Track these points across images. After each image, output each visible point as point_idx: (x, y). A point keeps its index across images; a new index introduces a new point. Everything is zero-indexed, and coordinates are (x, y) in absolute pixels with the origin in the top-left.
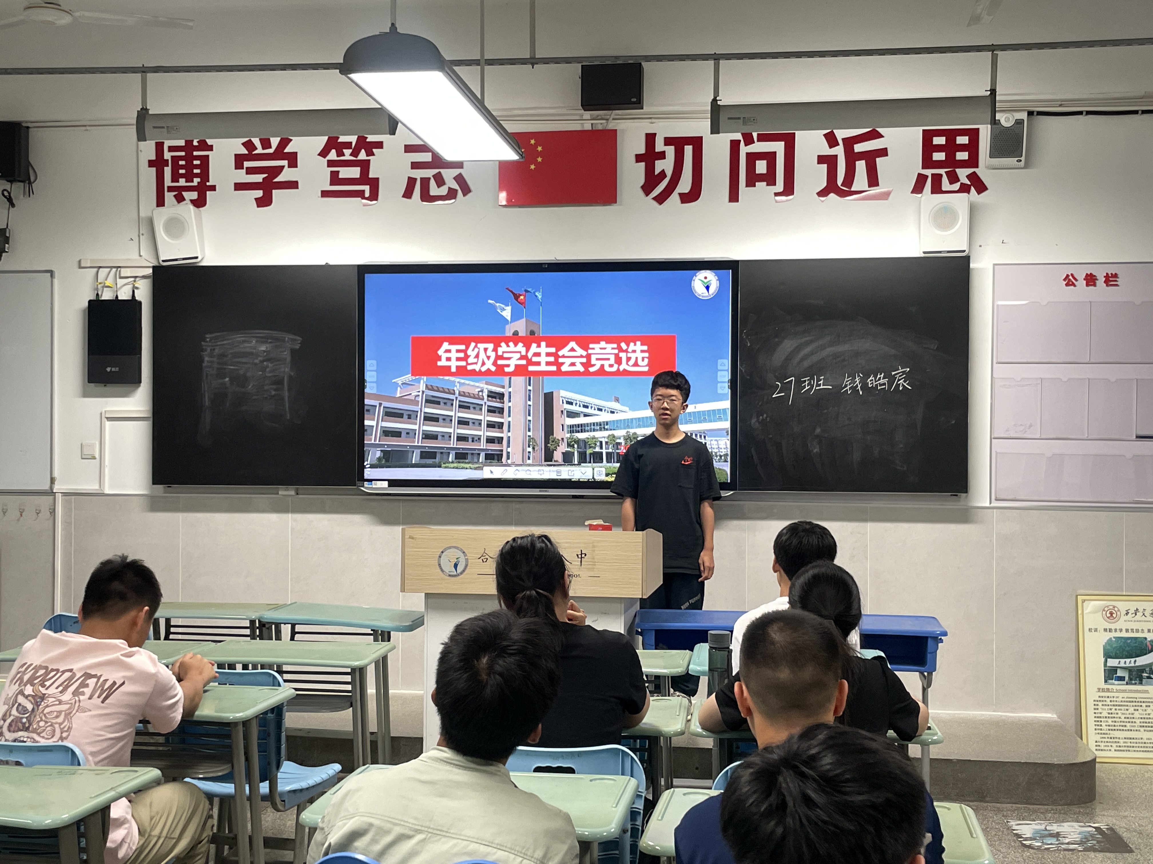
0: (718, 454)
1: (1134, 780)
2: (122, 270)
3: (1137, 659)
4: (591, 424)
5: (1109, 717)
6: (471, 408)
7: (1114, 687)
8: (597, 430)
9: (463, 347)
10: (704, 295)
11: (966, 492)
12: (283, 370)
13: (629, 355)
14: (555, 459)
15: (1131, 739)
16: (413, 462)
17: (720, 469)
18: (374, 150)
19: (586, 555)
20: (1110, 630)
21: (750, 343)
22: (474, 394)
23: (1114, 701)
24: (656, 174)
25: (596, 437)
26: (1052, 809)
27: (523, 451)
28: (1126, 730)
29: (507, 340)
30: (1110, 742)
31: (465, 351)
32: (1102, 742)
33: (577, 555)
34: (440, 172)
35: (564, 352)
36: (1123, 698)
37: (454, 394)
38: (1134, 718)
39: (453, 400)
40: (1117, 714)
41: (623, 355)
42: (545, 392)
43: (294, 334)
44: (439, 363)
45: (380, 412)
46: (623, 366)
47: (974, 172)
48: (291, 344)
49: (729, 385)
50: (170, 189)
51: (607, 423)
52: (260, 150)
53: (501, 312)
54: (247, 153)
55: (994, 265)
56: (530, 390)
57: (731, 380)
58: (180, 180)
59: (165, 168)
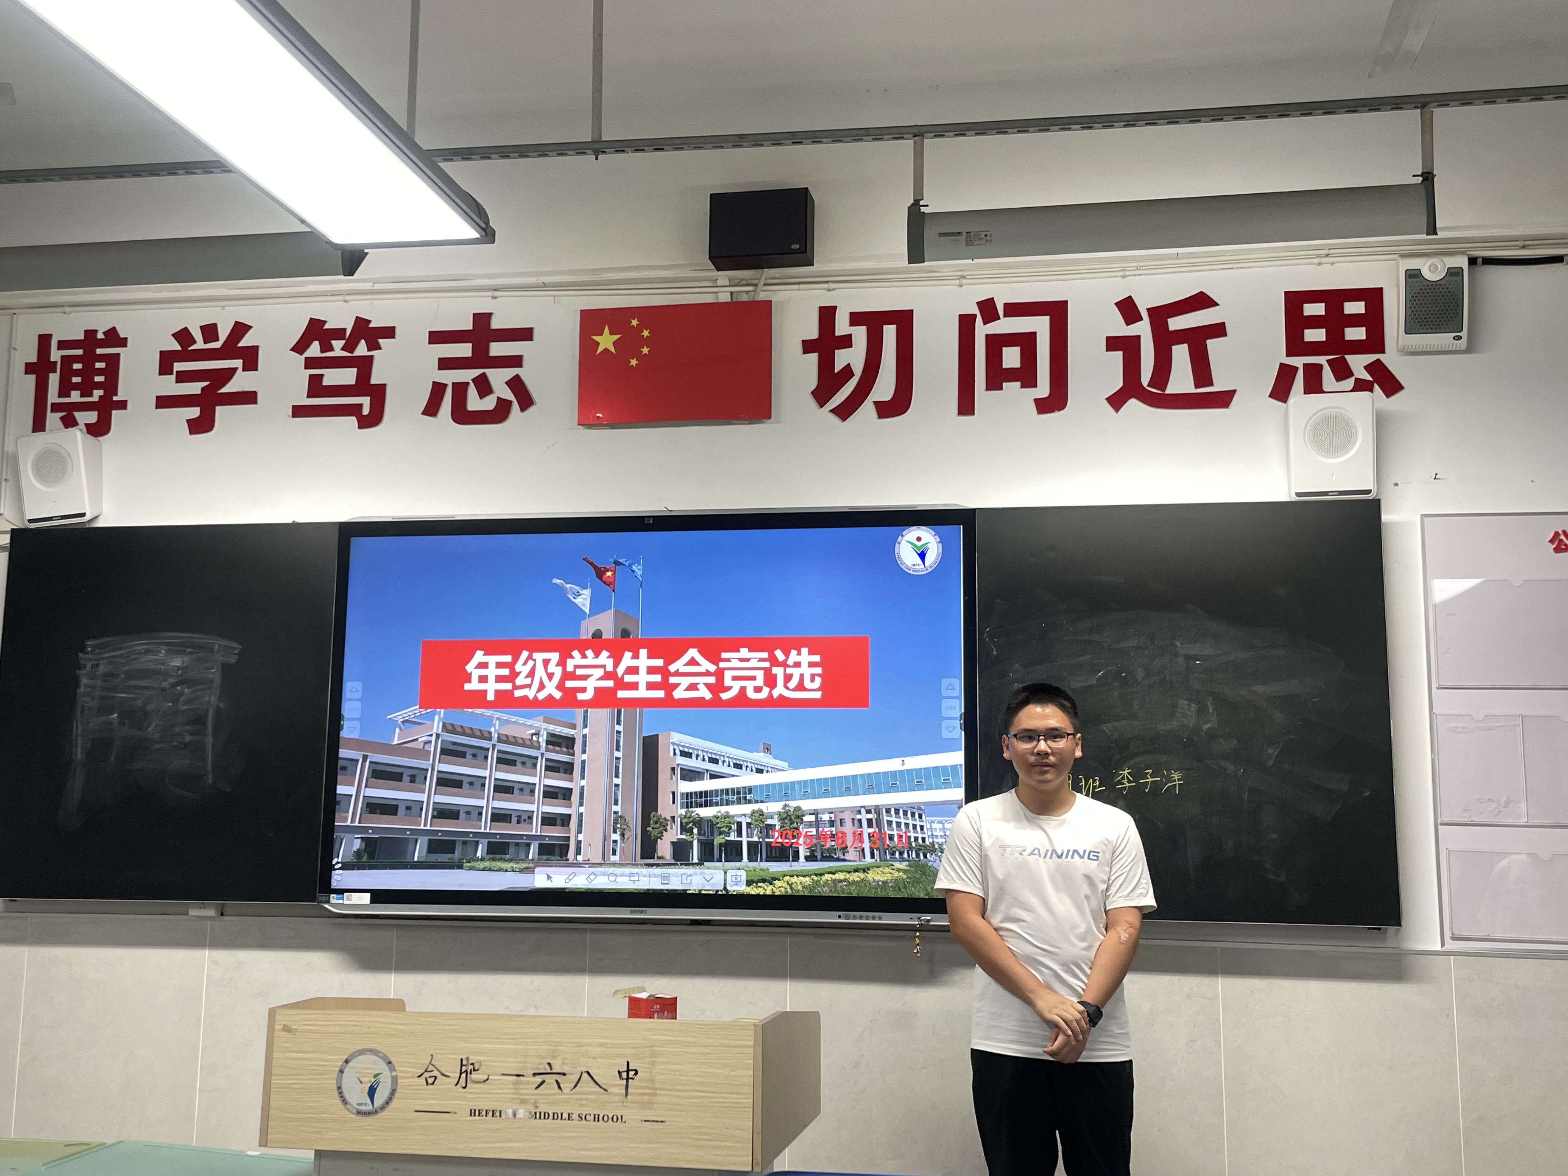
4: (722, 790)
6: (518, 763)
8: (733, 803)
9: (508, 659)
10: (917, 567)
11: (1398, 923)
12: (206, 699)
13: (789, 671)
14: (660, 854)
16: (416, 859)
18: (381, 341)
19: (636, 1073)
21: (997, 649)
22: (522, 738)
24: (836, 371)
25: (731, 814)
27: (605, 839)
29: (582, 646)
31: (511, 666)
33: (619, 1072)
34: (484, 374)
35: (678, 665)
37: (490, 739)
39: (488, 749)
41: (778, 671)
42: (645, 735)
43: (228, 638)
44: (467, 687)
45: (362, 771)
46: (779, 690)
47: (1378, 360)
48: (223, 656)
49: (961, 724)
50: (56, 408)
51: (750, 790)
52: (200, 345)
53: (575, 598)
54: (180, 349)
55: (1423, 516)
56: (619, 732)
57: (964, 713)
58: (73, 393)
59: (51, 375)
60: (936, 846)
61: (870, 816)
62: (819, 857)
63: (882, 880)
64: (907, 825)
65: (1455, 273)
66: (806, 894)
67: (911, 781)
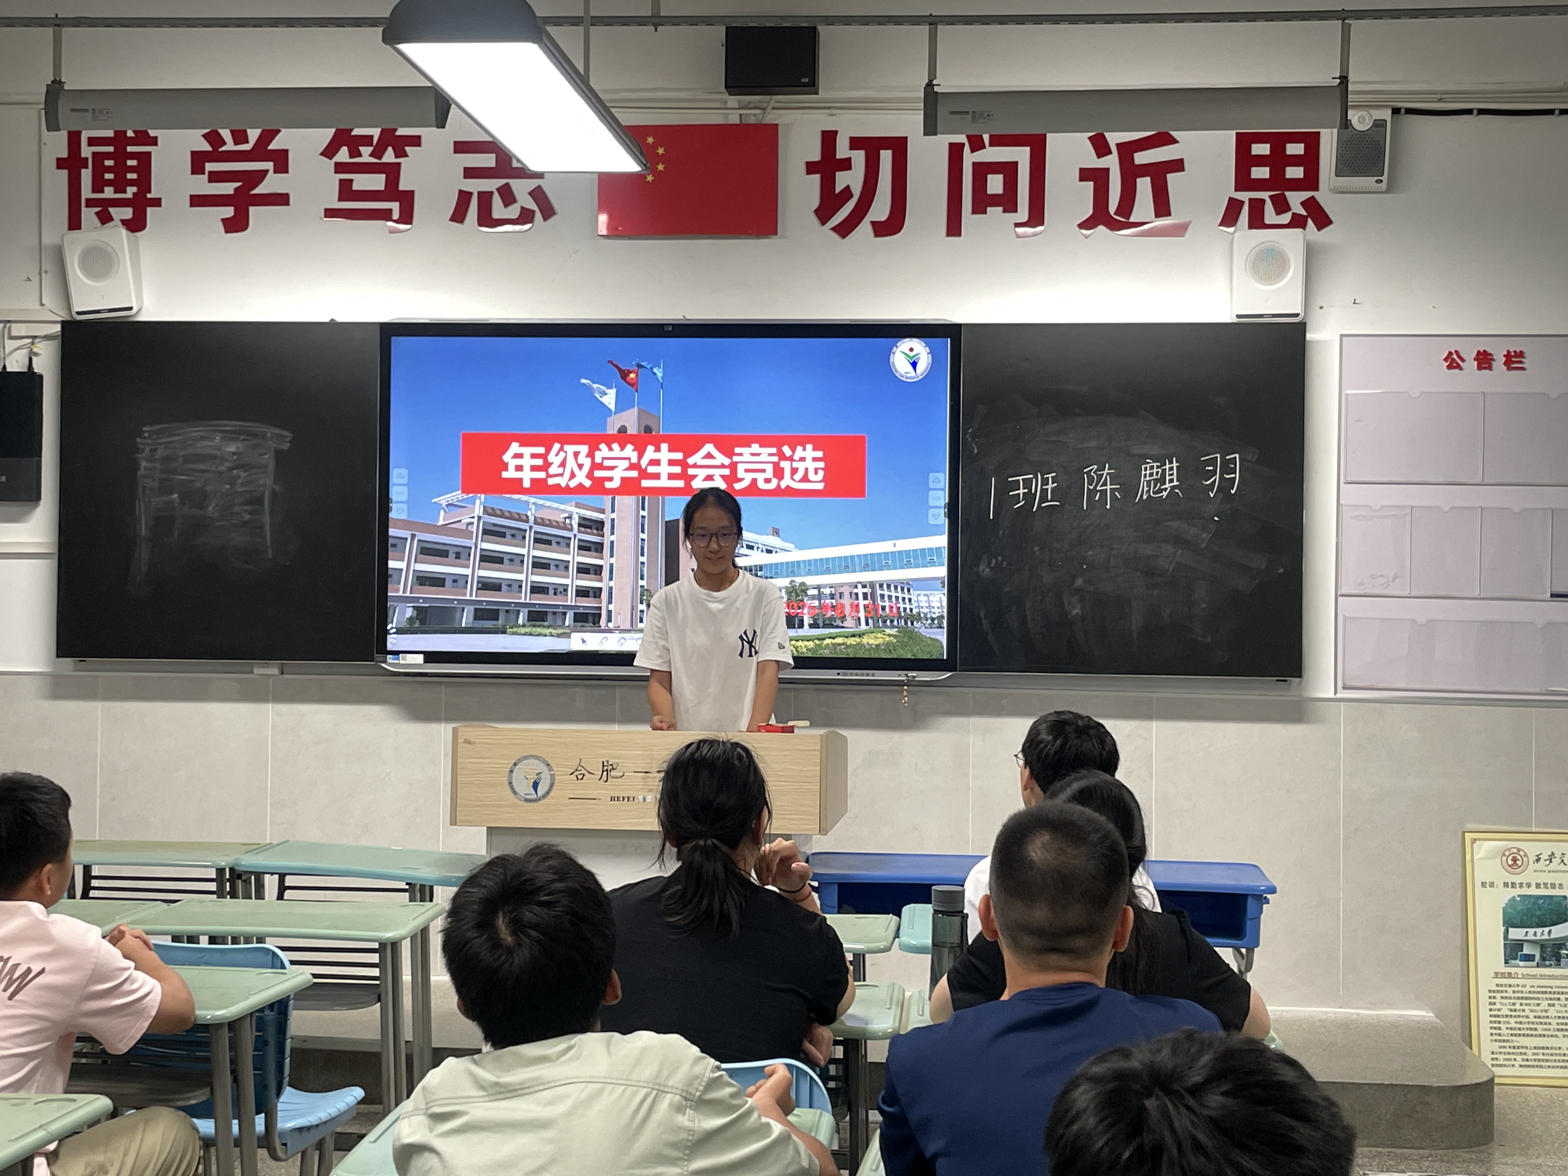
0: (929, 616)
1: (1550, 1111)
2: (13, 325)
3: (1552, 928)
5: (1511, 1016)
6: (553, 543)
7: (1520, 971)
9: (541, 450)
10: (909, 375)
11: (1300, 676)
12: (262, 482)
13: (795, 465)
15: (1543, 1048)
16: (463, 625)
17: (932, 639)
18: (407, 149)
20: (1513, 885)
21: (977, 449)
22: (557, 522)
23: (1518, 992)
24: (837, 191)
26: (1430, 1155)
27: (633, 609)
28: (1536, 1036)
29: (609, 441)
30: (1513, 1053)
31: (544, 456)
32: (1501, 1053)
34: (507, 184)
35: (696, 459)
36: (1532, 987)
37: (527, 521)
38: (1548, 1017)
39: (525, 531)
40: (1524, 1011)
41: (785, 465)
42: (667, 519)
43: (280, 427)
44: (505, 475)
45: (412, 548)
46: (786, 482)
47: (1313, 198)
48: (276, 443)
49: (945, 512)
50: (90, 203)
51: (761, 568)
52: (230, 146)
53: (601, 397)
54: (210, 149)
55: (1342, 336)
56: (643, 517)
57: (949, 504)
58: (106, 189)
59: (83, 170)
60: (922, 615)
61: (865, 590)
62: (821, 625)
63: (875, 643)
64: (897, 598)
65: (1379, 124)
66: (810, 655)
67: (901, 561)
